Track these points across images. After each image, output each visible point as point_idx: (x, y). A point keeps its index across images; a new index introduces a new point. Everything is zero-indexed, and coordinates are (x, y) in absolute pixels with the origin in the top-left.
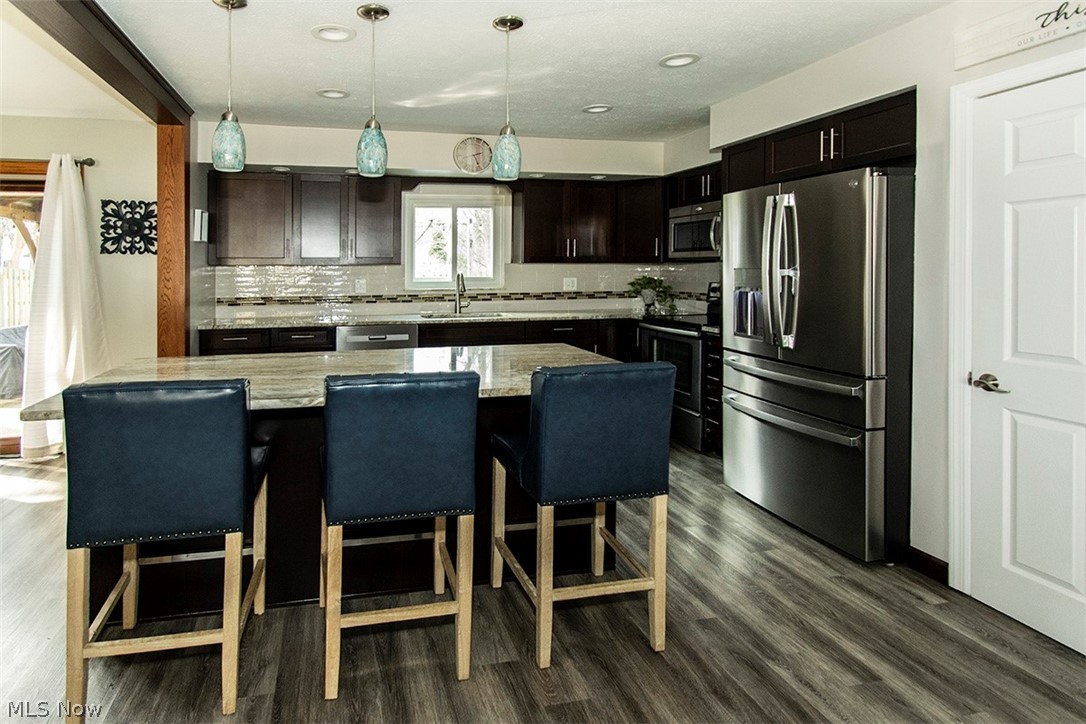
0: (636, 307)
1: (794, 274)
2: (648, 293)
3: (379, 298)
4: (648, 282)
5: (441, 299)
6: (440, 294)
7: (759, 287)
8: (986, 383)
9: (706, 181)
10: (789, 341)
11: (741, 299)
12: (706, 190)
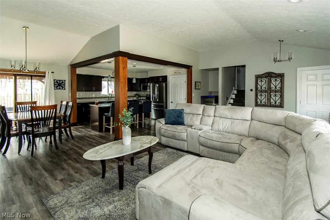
0: (135, 98)
1: (158, 93)
2: (137, 96)
3: (96, 98)
4: (137, 95)
5: (106, 98)
6: (106, 97)
7: (155, 95)
8: (172, 102)
9: (146, 80)
10: (158, 100)
11: (153, 96)
12: (146, 81)
